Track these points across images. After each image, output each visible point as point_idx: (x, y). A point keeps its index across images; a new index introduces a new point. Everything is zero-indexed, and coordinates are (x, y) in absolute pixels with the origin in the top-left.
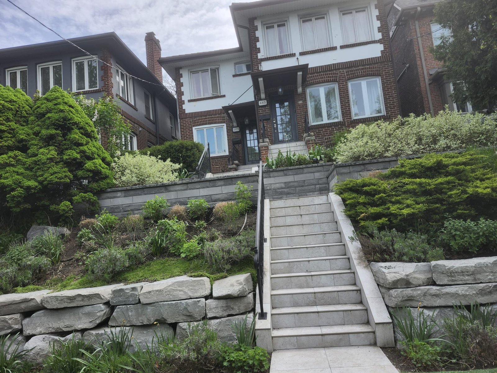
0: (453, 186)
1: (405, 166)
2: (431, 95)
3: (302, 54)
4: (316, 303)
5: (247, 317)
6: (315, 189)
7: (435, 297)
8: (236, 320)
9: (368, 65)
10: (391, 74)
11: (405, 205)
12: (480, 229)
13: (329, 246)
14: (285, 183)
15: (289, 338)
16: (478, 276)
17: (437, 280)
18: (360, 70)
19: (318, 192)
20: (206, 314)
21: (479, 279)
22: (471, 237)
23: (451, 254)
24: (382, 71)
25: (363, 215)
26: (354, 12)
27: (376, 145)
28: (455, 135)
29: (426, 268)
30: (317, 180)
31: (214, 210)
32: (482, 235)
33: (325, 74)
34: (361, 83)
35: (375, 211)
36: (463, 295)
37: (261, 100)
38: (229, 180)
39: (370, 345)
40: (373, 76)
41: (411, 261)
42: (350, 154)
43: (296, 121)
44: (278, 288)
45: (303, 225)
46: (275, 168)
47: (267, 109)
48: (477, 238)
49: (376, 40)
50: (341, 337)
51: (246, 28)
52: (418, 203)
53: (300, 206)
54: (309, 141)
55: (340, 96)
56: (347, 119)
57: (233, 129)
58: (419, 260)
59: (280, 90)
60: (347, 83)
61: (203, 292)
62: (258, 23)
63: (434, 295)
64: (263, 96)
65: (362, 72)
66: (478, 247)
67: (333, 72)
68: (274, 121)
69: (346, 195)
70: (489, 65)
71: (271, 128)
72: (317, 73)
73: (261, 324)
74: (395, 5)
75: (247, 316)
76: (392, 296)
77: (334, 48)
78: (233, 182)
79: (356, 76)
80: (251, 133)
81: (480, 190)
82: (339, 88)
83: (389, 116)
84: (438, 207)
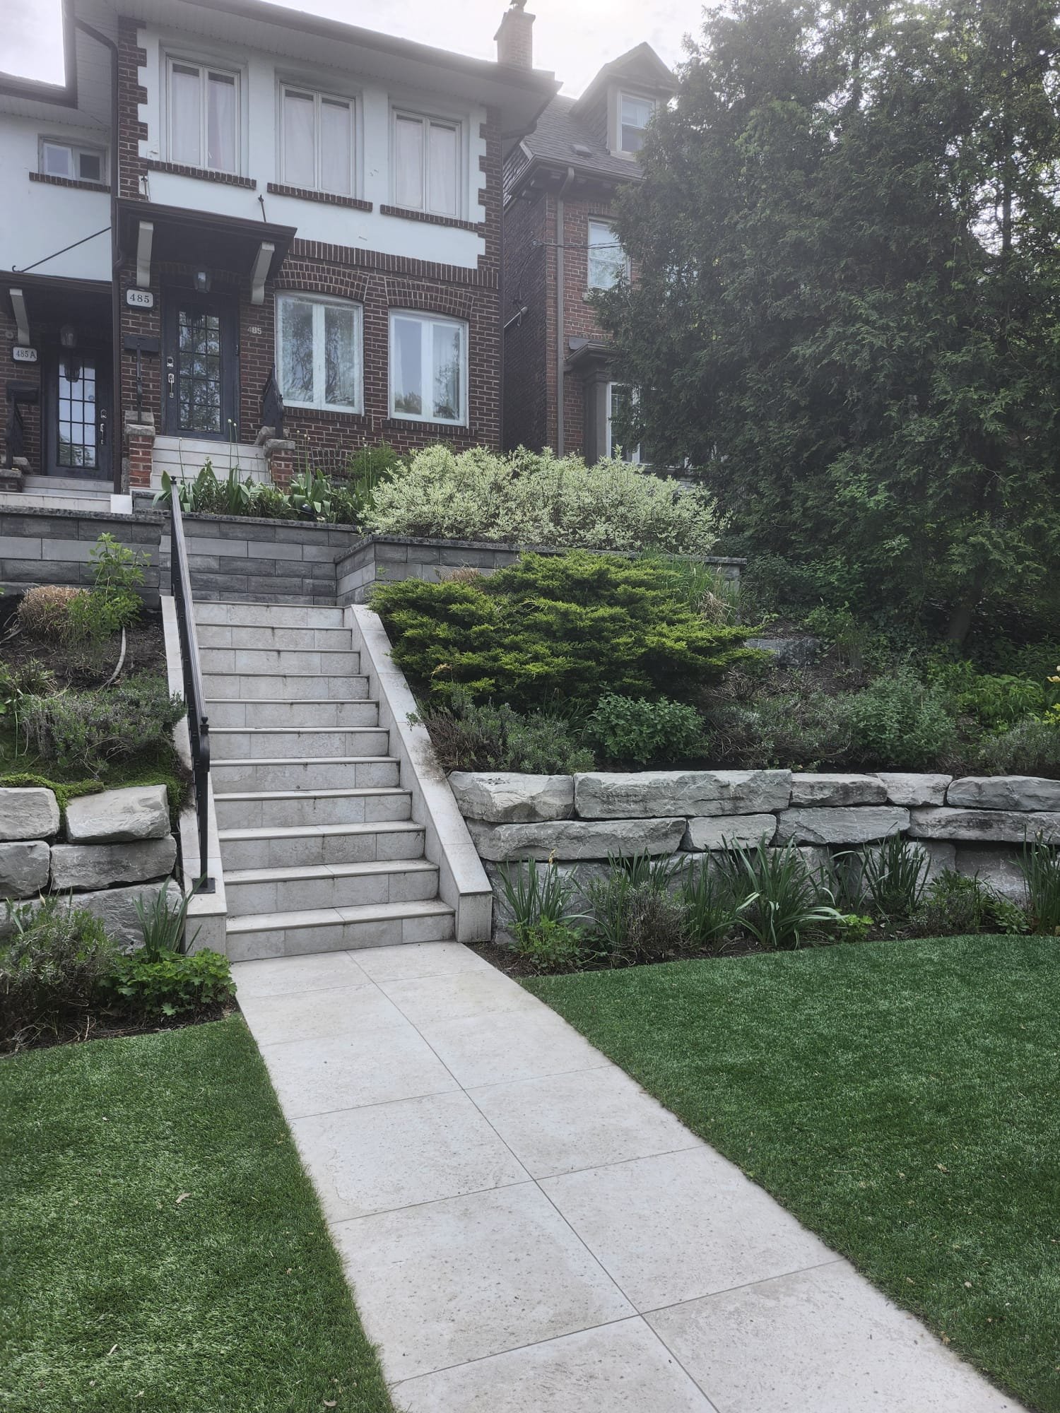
0: (621, 627)
1: (534, 569)
2: (565, 400)
3: (275, 190)
4: (324, 859)
5: (165, 888)
6: (301, 587)
7: (575, 841)
8: (132, 895)
9: (443, 282)
10: (494, 325)
11: (529, 655)
12: (658, 718)
13: (352, 732)
14: (221, 558)
15: (268, 933)
16: (652, 805)
17: (583, 809)
18: (423, 290)
19: (307, 598)
20: (50, 881)
21: (652, 810)
22: (641, 732)
23: (606, 763)
24: (474, 310)
25: (442, 666)
26: (426, 122)
27: (468, 506)
28: (624, 517)
29: (565, 786)
30: (310, 564)
31: (22, 606)
32: (661, 730)
33: (334, 270)
34: (419, 325)
35: (471, 661)
36: (623, 839)
37: (135, 287)
38: (70, 523)
39: (443, 940)
40: (453, 315)
41: (536, 770)
42: (410, 515)
43: (237, 382)
44: (226, 826)
45: (285, 677)
46: (192, 510)
47: (152, 320)
48: (652, 736)
49: (470, 221)
50: (385, 925)
51: (108, 43)
52: (556, 654)
53: (273, 628)
54: (277, 450)
55: (365, 344)
56: (375, 412)
57: (16, 350)
58: (552, 770)
59: (202, 277)
60: (386, 314)
61: (42, 826)
62: (147, 43)
63: (576, 838)
64: (143, 277)
65: (426, 298)
66: (650, 752)
67: (353, 272)
68: (170, 365)
69: (399, 616)
70: (700, 373)
71: (157, 381)
72: (312, 260)
73: (200, 905)
74: (522, 144)
75: (167, 885)
76: (499, 839)
77: (365, 207)
78: (82, 532)
79: (411, 301)
80: (72, 377)
81: (669, 643)
82: (364, 322)
83: (476, 431)
84: (589, 667)
